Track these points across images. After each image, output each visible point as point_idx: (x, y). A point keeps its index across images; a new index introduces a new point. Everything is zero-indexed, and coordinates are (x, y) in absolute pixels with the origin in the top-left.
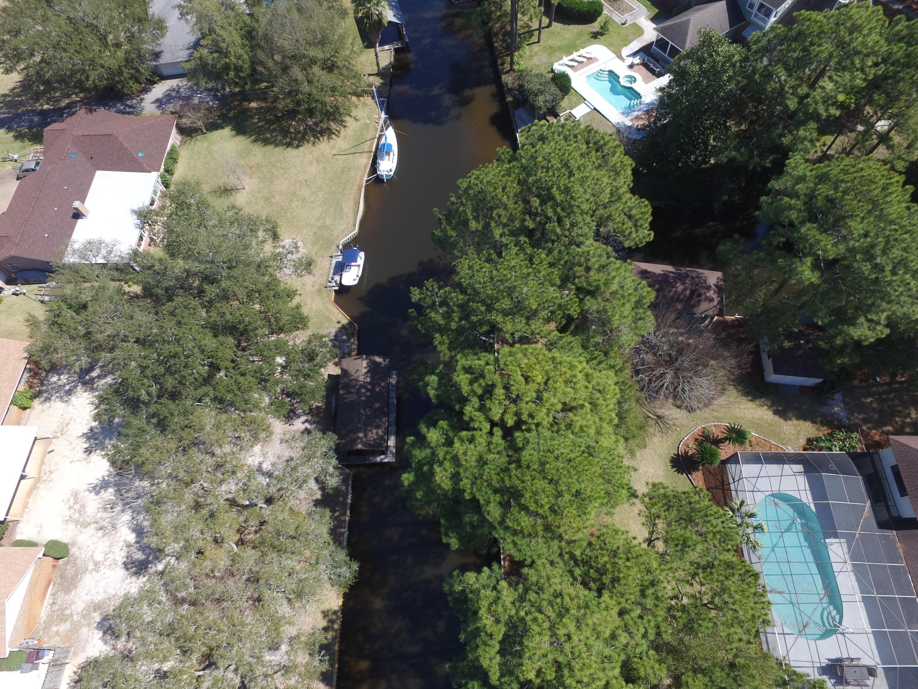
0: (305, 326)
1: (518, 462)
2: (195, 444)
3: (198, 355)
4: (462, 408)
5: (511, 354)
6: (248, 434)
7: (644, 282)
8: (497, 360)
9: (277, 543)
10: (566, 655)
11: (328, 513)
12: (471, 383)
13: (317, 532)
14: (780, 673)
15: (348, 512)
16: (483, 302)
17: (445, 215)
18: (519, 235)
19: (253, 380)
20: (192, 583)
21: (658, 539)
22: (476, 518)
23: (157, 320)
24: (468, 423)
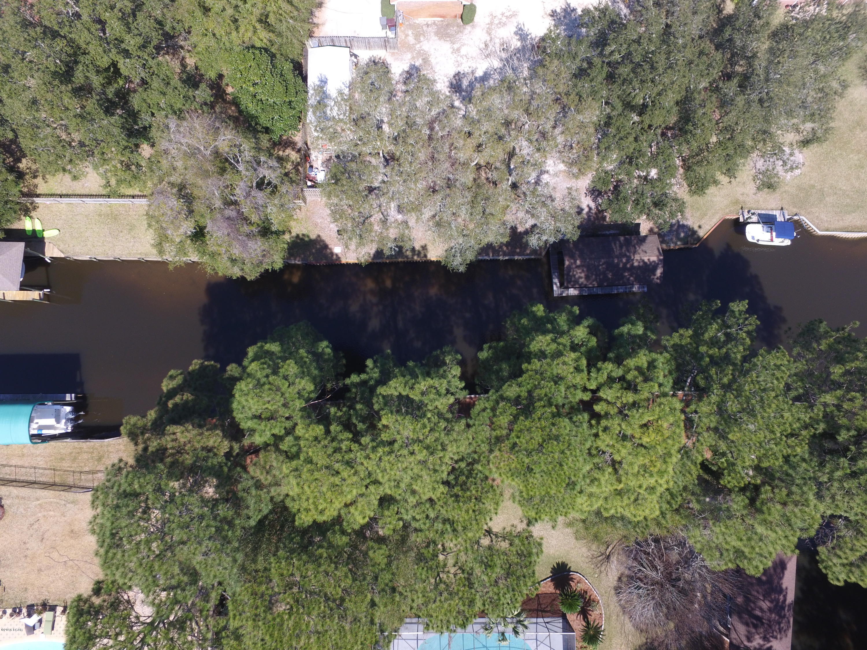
0: (692, 193)
1: (558, 415)
2: (563, 109)
3: (656, 90)
4: (610, 360)
5: (673, 410)
6: (576, 155)
7: (770, 564)
8: (665, 395)
9: (479, 199)
10: (398, 451)
11: (505, 240)
12: (638, 369)
13: (489, 232)
14: (389, 629)
15: (507, 258)
16: (734, 380)
17: (849, 335)
18: (827, 423)
19: (632, 150)
20: (445, 133)
21: (492, 541)
22: (505, 374)
23: (693, 39)
24: (595, 366)
